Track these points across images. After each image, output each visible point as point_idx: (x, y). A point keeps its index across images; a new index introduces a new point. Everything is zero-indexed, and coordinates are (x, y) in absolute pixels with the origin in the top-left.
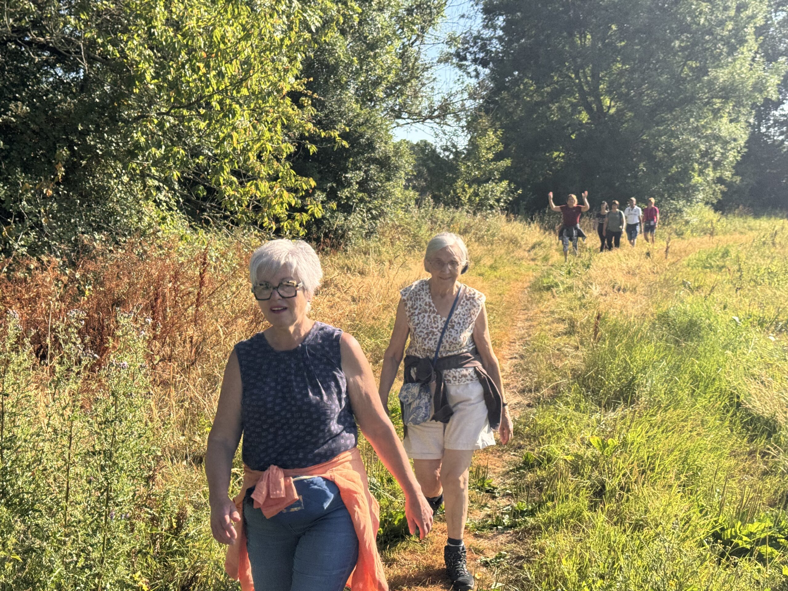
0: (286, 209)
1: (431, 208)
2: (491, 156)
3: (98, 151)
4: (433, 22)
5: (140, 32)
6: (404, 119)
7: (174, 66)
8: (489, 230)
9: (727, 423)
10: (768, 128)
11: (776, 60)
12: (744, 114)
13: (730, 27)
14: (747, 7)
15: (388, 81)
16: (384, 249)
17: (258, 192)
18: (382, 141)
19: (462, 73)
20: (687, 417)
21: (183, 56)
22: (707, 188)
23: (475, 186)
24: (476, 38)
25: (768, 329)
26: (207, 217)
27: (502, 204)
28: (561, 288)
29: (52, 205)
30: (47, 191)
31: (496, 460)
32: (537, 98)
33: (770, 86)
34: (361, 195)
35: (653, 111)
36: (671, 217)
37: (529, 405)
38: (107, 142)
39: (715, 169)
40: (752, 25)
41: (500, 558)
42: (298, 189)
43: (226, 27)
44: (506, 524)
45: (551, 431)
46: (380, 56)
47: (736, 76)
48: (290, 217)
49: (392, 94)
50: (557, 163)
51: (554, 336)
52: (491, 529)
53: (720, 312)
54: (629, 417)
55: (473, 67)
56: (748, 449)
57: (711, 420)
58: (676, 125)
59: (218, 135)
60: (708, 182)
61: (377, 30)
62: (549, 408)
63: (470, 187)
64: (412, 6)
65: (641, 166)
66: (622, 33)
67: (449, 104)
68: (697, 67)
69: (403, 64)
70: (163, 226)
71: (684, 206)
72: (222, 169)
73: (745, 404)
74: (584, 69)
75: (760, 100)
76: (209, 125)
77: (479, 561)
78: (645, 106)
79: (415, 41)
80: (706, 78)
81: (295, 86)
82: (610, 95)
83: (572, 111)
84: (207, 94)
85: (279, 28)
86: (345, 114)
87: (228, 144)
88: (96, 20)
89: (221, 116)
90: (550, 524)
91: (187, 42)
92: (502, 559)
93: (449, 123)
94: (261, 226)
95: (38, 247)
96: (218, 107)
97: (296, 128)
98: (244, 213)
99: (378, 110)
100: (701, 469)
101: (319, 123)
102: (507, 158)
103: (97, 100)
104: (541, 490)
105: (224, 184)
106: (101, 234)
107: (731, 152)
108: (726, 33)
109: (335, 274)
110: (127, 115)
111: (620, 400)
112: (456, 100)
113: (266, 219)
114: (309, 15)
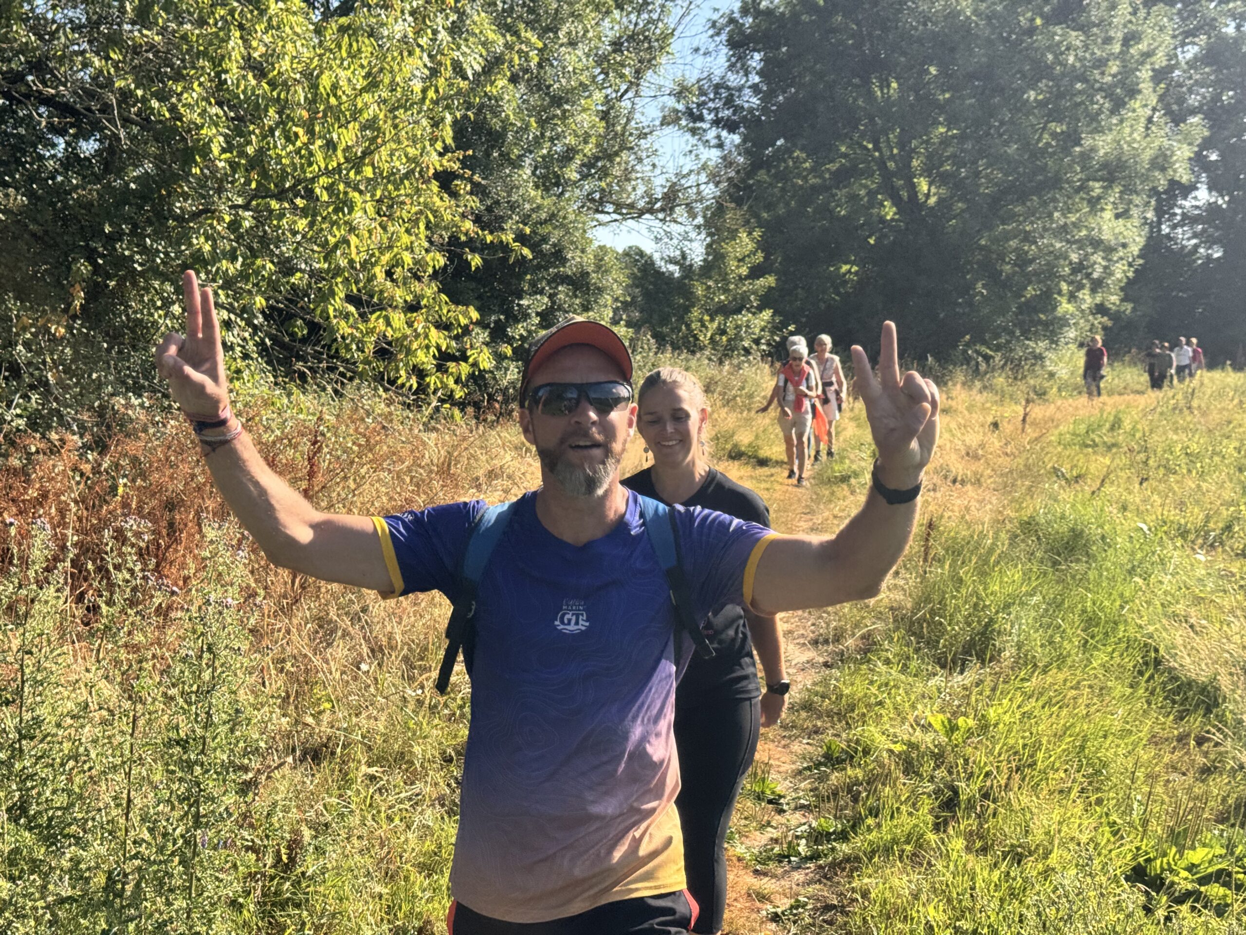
0: (434, 356)
1: (652, 353)
2: (744, 271)
3: (136, 265)
4: (654, 62)
5: (202, 79)
6: (609, 213)
7: (257, 131)
8: (743, 388)
9: (1141, 692)
10: (1174, 227)
11: (1184, 121)
12: (1137, 206)
13: (1114, 70)
14: (1140, 39)
15: (585, 155)
17: (389, 329)
18: (577, 248)
19: (695, 142)
20: (1079, 683)
21: (272, 116)
22: (1082, 321)
23: (719, 319)
24: (717, 87)
25: (1193, 542)
26: (302, 369)
27: (764, 347)
28: (863, 479)
29: (62, 351)
30: (56, 329)
31: (780, 752)
32: (812, 181)
33: (1176, 161)
35: (996, 201)
36: (1026, 367)
37: (826, 665)
38: (150, 251)
39: (1093, 291)
40: (1148, 67)
41: (797, 908)
42: (451, 323)
43: (338, 71)
44: (803, 854)
45: (866, 706)
46: (573, 115)
47: (1125, 146)
48: (441, 368)
49: (590, 174)
50: (846, 282)
52: (780, 862)
53: (1117, 516)
54: (989, 682)
55: (713, 133)
56: (1176, 732)
57: (1120, 689)
58: (1032, 223)
59: (327, 240)
60: (1083, 311)
61: (566, 75)
62: (860, 669)
63: (712, 320)
64: (620, 37)
65: (979, 287)
66: (946, 81)
67: (679, 191)
68: (1063, 132)
69: (607, 128)
70: (237, 384)
71: (1046, 349)
72: (333, 294)
73: (1168, 661)
74: (887, 135)
75: (1162, 184)
76: (311, 225)
77: (764, 913)
78: (984, 193)
79: (626, 91)
80: (1078, 149)
81: (445, 163)
82: (929, 176)
83: (868, 201)
84: (309, 175)
85: (418, 73)
86: (518, 206)
87: (342, 255)
88: (132, 60)
89: (330, 209)
90: (873, 852)
91: (279, 94)
92: (801, 910)
93: (679, 220)
94: (392, 382)
95: (42, 417)
96: (325, 197)
97: (446, 228)
98: (366, 362)
99: (569, 199)
100: (1105, 765)
101: (478, 220)
102: (769, 273)
103: (133, 186)
104: (855, 799)
105: (335, 317)
106: (140, 396)
107: (1119, 265)
108: (1108, 79)
109: (507, 458)
110: (181, 208)
111: (971, 656)
112: (689, 184)
113: (402, 372)
114: (464, 54)
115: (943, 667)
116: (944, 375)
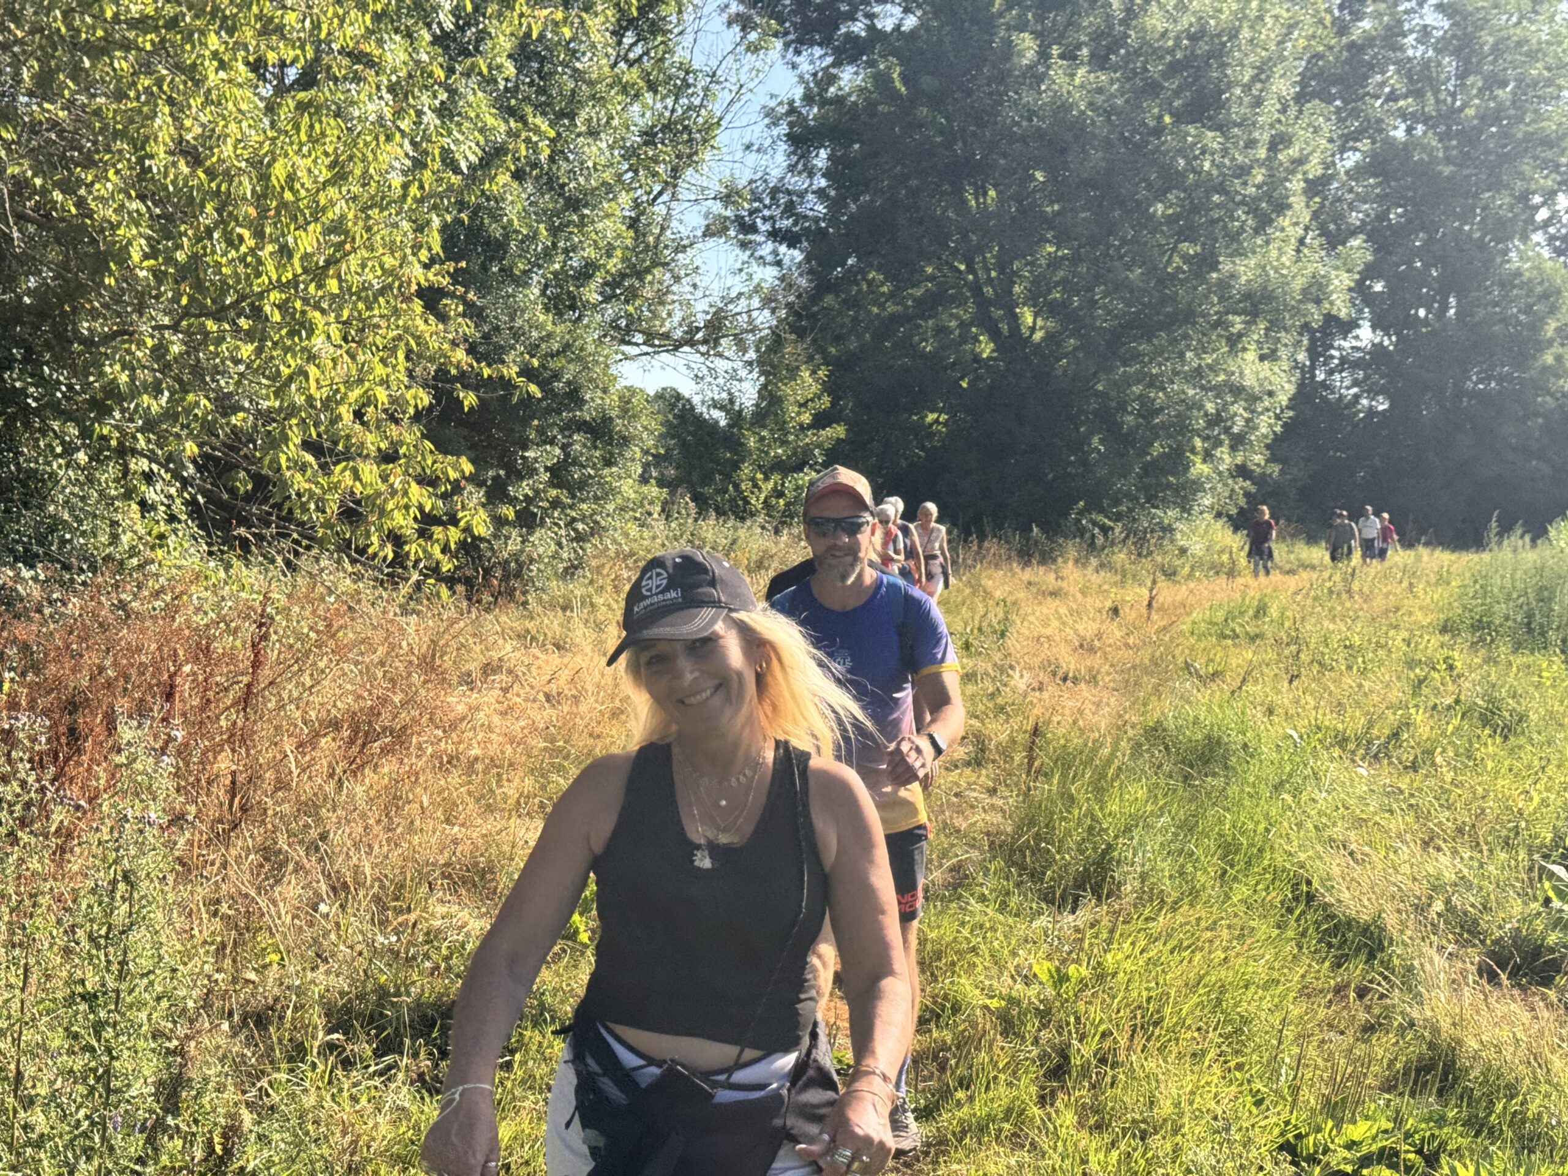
0: (415, 518)
1: (690, 521)
2: (806, 418)
3: (29, 401)
4: (695, 158)
5: (119, 166)
6: (637, 345)
7: (190, 233)
9: (1291, 934)
10: (1331, 372)
11: (1343, 243)
12: (1286, 345)
13: (1259, 179)
14: (1291, 142)
15: (607, 272)
16: (601, 601)
17: (358, 484)
18: (597, 387)
19: (746, 258)
20: (1215, 923)
21: (209, 213)
22: (1219, 485)
23: (776, 477)
24: (774, 192)
25: (1353, 752)
26: (247, 535)
32: (891, 308)
33: (1333, 292)
34: (554, 492)
35: (1116, 338)
36: (1153, 541)
38: (48, 382)
39: (1233, 448)
40: (1300, 176)
42: (438, 477)
43: (295, 158)
45: (956, 953)
46: (593, 222)
47: (1272, 273)
48: (424, 534)
49: (615, 296)
50: (933, 434)
51: (947, 769)
53: (1263, 722)
54: (1106, 922)
55: (769, 246)
56: (1332, 982)
57: (1264, 929)
58: (1160, 365)
59: (278, 371)
60: (1220, 473)
61: (585, 172)
62: (948, 908)
63: (767, 479)
64: (654, 126)
65: (1095, 441)
66: (1058, 188)
67: (726, 318)
68: (1196, 254)
69: (636, 238)
70: (160, 553)
71: (1177, 519)
72: (286, 439)
73: (1323, 895)
74: (983, 254)
75: (1316, 317)
76: (259, 351)
78: (1101, 328)
79: (660, 193)
80: (1214, 275)
81: (431, 276)
82: (1034, 306)
83: (960, 335)
84: (257, 289)
85: (397, 165)
86: (524, 334)
87: (298, 390)
88: (29, 140)
89: (284, 332)
90: (964, 1132)
91: (219, 186)
93: (726, 354)
94: (362, 551)
96: (277, 317)
97: (431, 360)
98: (327, 525)
99: (588, 326)
100: (1247, 1022)
101: (471, 350)
102: (838, 422)
103: (27, 300)
104: (942, 1068)
105: (288, 468)
106: (32, 567)
107: (1264, 418)
108: (1251, 191)
109: (508, 649)
110: (89, 329)
111: (1085, 890)
112: (738, 310)
113: (375, 539)
114: (456, 141)
115: (1050, 902)
116: (1052, 550)
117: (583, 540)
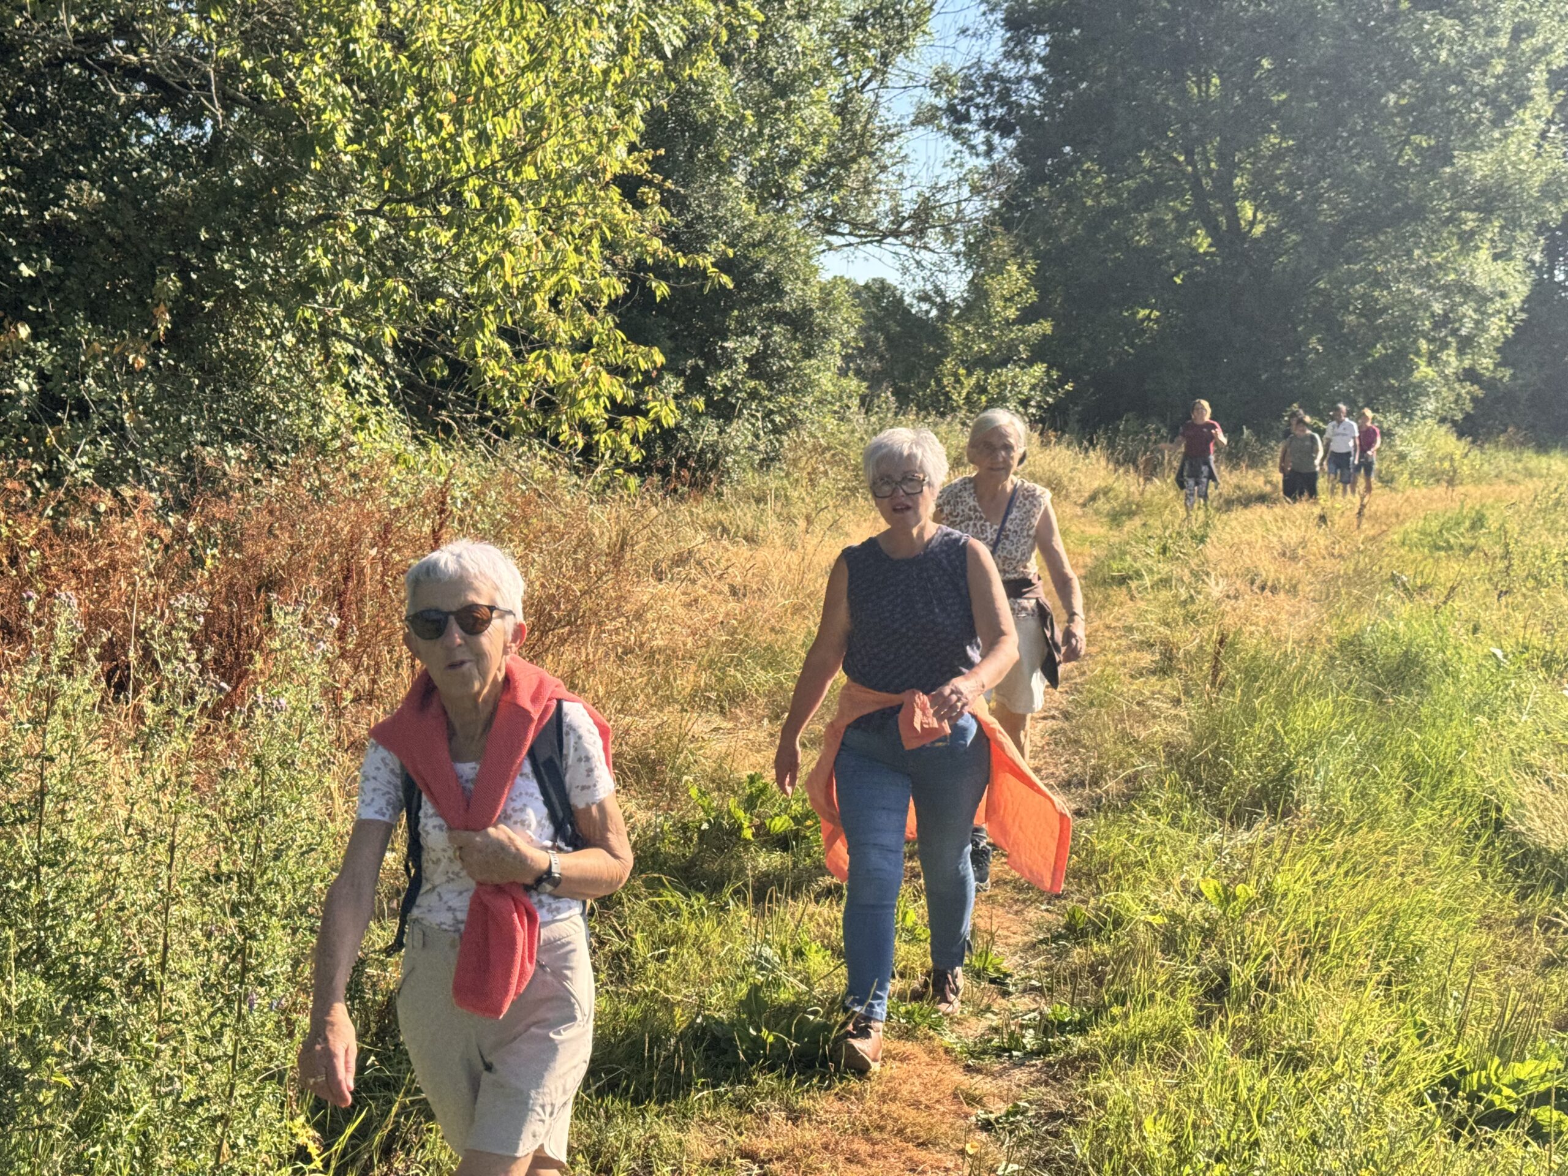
0: (605, 408)
1: (890, 415)
2: (1012, 313)
3: (238, 283)
4: (906, 44)
5: (326, 50)
6: (843, 235)
7: (393, 118)
9: (1475, 861)
12: (1522, 245)
13: (1499, 69)
14: (1534, 31)
15: (813, 160)
16: (796, 494)
17: (550, 372)
18: (798, 278)
19: (959, 147)
20: (1395, 847)
21: (411, 99)
22: (1444, 389)
23: (979, 373)
24: (989, 79)
25: (1560, 674)
26: (448, 420)
27: (1032, 410)
28: (1147, 581)
29: (143, 387)
30: (135, 359)
31: (1011, 920)
32: (1106, 201)
34: (752, 384)
35: (1340, 234)
37: (1079, 813)
38: (255, 265)
39: (1461, 352)
40: (1543, 67)
41: (1015, 1114)
42: (629, 368)
43: (496, 43)
44: (1028, 1047)
45: (1123, 866)
46: (799, 108)
47: (1509, 167)
48: (613, 424)
49: (819, 185)
50: (1144, 331)
51: (1132, 676)
52: (999, 1056)
53: (1466, 639)
54: (1278, 843)
55: (981, 136)
56: (1516, 914)
57: (1447, 855)
58: (1385, 262)
59: (475, 259)
60: (1446, 377)
61: (794, 57)
62: (1119, 820)
63: (969, 374)
64: (864, 11)
65: (1313, 342)
66: (1282, 77)
67: (934, 208)
68: (1430, 147)
69: (843, 125)
70: (361, 435)
71: (1397, 424)
72: (481, 326)
73: (1512, 822)
74: (1204, 145)
75: (1555, 216)
76: (457, 238)
77: (973, 1119)
78: (1324, 223)
79: (869, 80)
80: (1448, 170)
81: (628, 164)
82: (1255, 200)
83: (1177, 229)
84: (456, 175)
85: (601, 49)
86: (726, 223)
87: (494, 276)
88: (241, 24)
89: (482, 219)
90: (1116, 1049)
91: (420, 72)
92: (1019, 1117)
93: (931, 246)
94: (553, 439)
95: (115, 468)
96: (477, 203)
97: (629, 248)
98: (521, 413)
99: (792, 216)
100: (1421, 951)
101: (671, 238)
102: (1045, 318)
103: (238, 183)
104: (1100, 982)
105: (484, 355)
106: (238, 446)
107: (1495, 320)
108: (1490, 81)
109: (697, 540)
110: (297, 213)
111: (1262, 808)
112: (946, 200)
113: (565, 427)
114: (661, 25)
116: (1262, 453)
117: (780, 433)
